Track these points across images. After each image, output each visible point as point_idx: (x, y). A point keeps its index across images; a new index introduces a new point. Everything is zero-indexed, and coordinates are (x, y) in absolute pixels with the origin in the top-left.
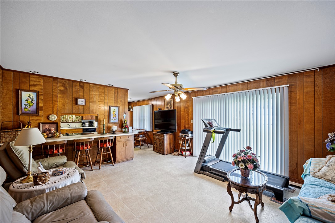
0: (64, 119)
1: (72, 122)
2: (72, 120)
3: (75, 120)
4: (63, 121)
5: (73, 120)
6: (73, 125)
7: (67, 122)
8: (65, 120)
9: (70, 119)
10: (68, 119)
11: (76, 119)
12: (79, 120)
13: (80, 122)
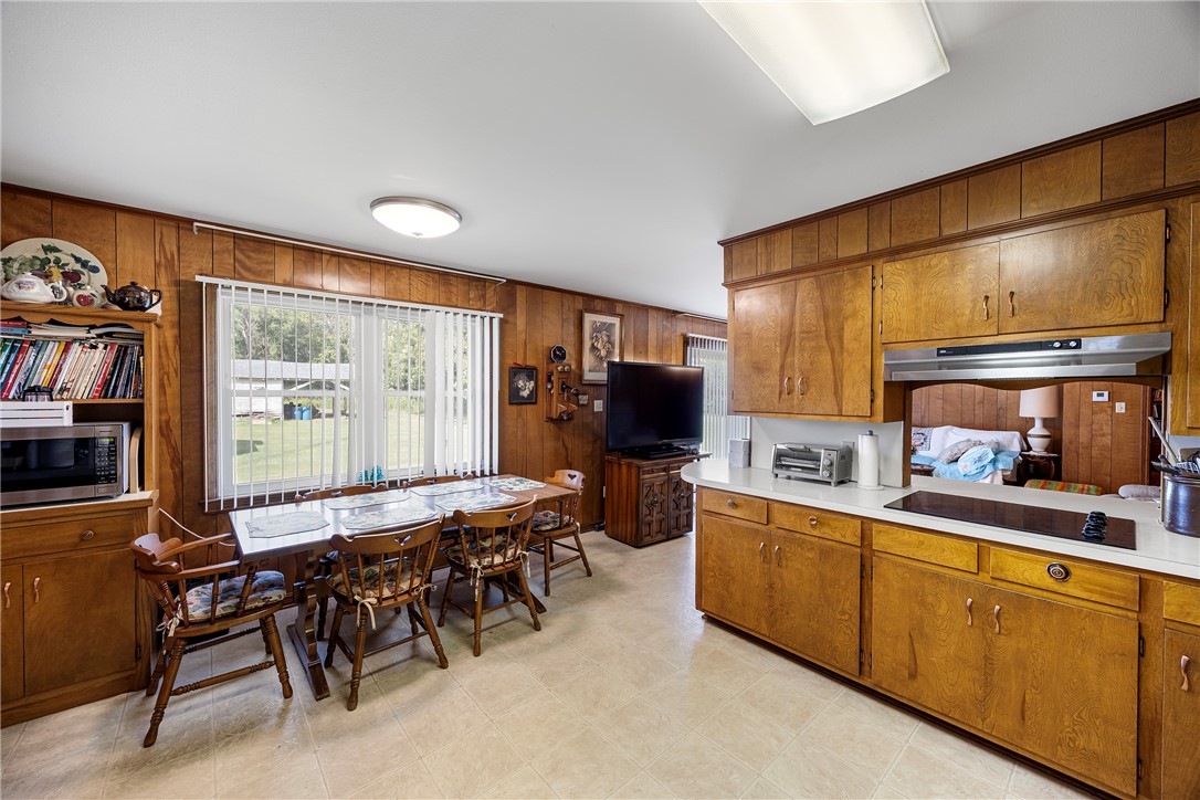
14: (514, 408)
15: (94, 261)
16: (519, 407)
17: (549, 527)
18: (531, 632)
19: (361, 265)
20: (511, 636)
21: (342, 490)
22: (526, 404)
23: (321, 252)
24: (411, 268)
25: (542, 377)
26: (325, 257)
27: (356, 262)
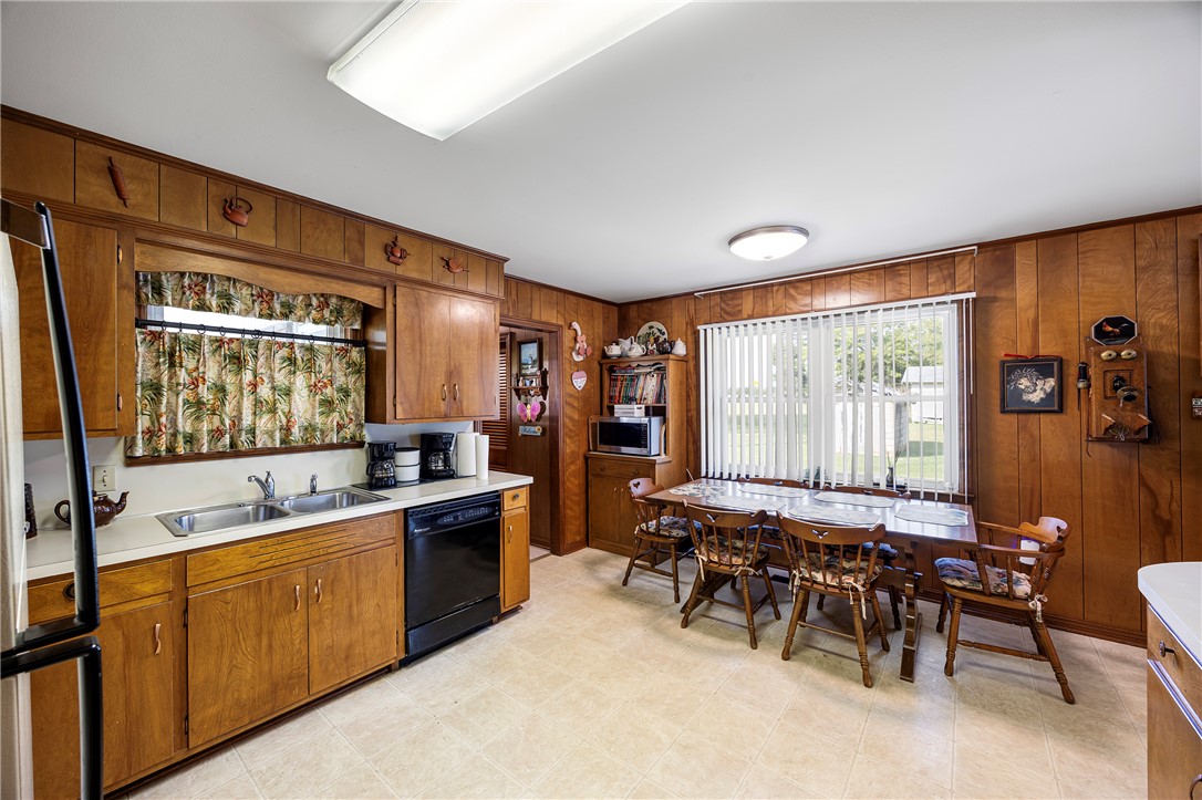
0: (205, 426)
1: (287, 448)
2: (287, 430)
3: (309, 428)
4: (190, 439)
5: (296, 434)
6: (291, 475)
7: (235, 452)
8: (217, 434)
9: (264, 422)
10: (247, 420)
11: (319, 420)
12: (340, 427)
13: (357, 444)
14: (1013, 418)
15: (664, 330)
16: (1022, 417)
17: (958, 583)
18: (857, 682)
19: (803, 285)
20: (835, 671)
21: (783, 481)
22: (1040, 412)
23: (772, 285)
24: (850, 273)
25: (1073, 371)
26: (775, 288)
27: (798, 284)
